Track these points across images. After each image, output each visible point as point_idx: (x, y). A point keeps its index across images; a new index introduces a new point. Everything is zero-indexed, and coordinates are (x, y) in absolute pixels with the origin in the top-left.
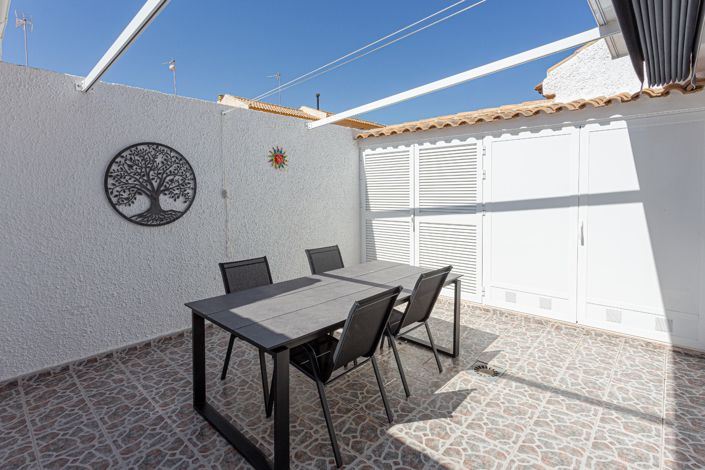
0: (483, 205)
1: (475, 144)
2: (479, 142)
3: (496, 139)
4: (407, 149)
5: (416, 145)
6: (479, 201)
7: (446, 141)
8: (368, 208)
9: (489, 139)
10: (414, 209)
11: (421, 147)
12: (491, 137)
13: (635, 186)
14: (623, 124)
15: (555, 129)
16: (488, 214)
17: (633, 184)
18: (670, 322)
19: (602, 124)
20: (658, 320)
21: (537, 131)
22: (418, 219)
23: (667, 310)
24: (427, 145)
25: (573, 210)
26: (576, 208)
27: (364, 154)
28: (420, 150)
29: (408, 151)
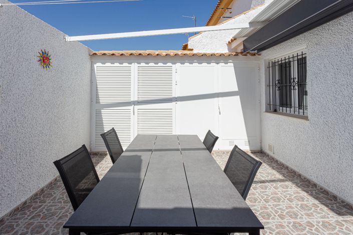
0: (176, 98)
1: (171, 67)
2: (173, 66)
3: (182, 65)
4: (130, 65)
5: (136, 64)
6: (174, 96)
7: (155, 63)
8: (98, 102)
9: (178, 65)
10: (134, 102)
12: (179, 64)
13: (236, 89)
14: (232, 64)
15: (208, 63)
16: (178, 103)
17: (235, 88)
18: (249, 141)
19: (225, 63)
20: (245, 142)
21: (201, 63)
22: (137, 107)
23: (248, 137)
24: (143, 64)
25: (216, 99)
26: (217, 99)
27: (95, 66)
28: (138, 67)
29: (130, 67)
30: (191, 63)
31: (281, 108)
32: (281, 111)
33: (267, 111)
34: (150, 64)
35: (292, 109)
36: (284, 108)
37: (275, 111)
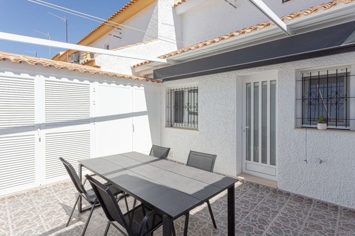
0: (94, 119)
1: (89, 85)
2: (91, 84)
3: (100, 84)
4: (32, 78)
5: (42, 76)
6: (91, 116)
7: (69, 79)
9: (96, 83)
10: (40, 124)
11: (47, 79)
12: (98, 83)
15: (125, 85)
19: (138, 87)
21: (118, 84)
24: (52, 78)
26: (131, 118)
28: (46, 81)
29: (34, 80)
30: (109, 83)
31: (175, 124)
32: (175, 126)
33: (166, 127)
34: (62, 79)
35: (183, 124)
36: (178, 124)
37: (172, 126)
